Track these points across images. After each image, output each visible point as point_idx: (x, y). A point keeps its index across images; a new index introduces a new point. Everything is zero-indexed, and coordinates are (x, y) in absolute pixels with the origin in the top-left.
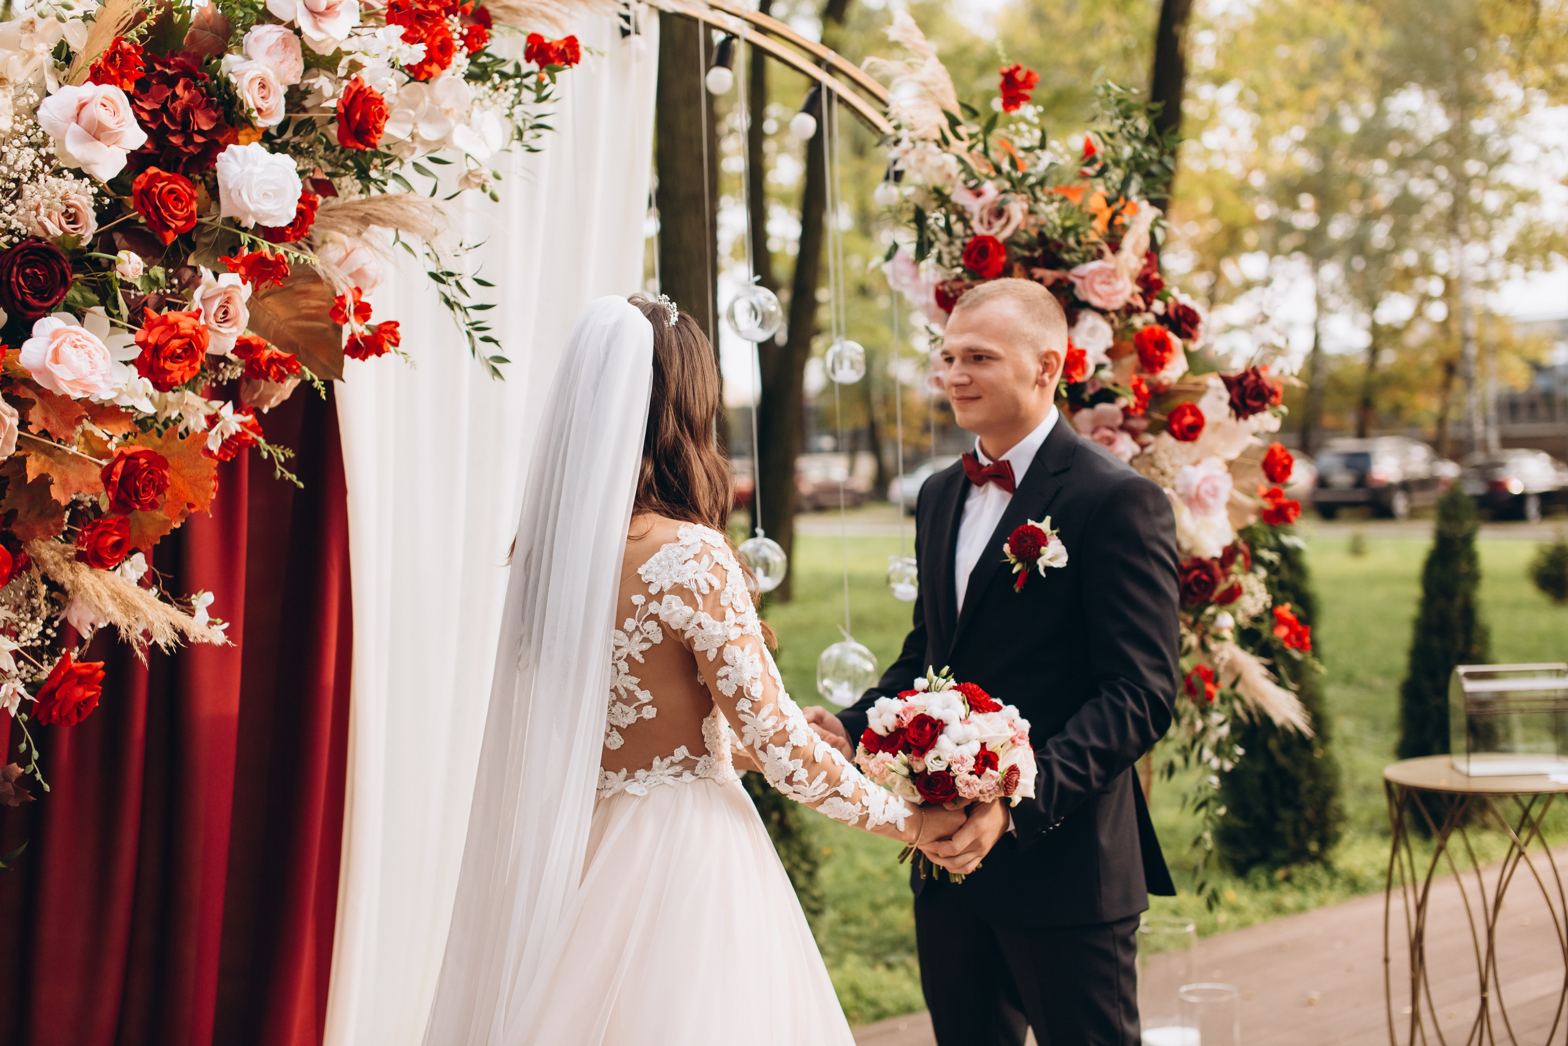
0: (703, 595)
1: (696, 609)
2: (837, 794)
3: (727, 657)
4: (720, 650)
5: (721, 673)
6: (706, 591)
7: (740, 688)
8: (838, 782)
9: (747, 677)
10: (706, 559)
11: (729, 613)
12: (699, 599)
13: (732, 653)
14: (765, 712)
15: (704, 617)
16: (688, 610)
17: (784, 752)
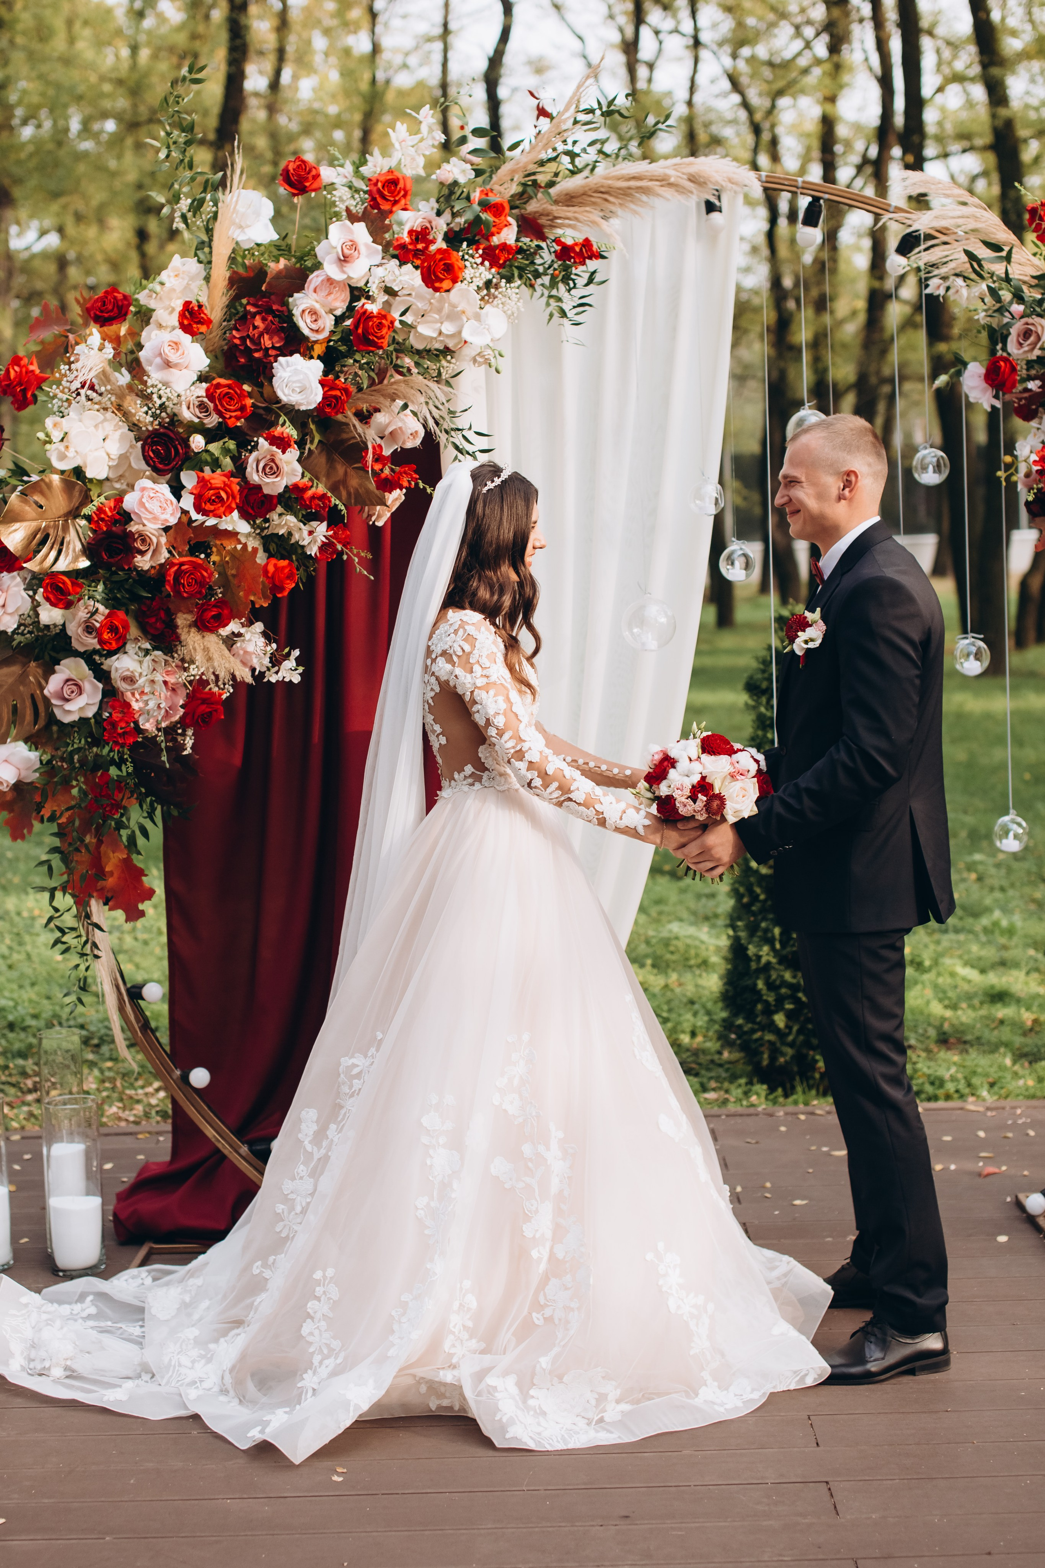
0: (459, 656)
1: (454, 666)
2: (570, 799)
3: (477, 699)
4: (472, 692)
5: (474, 709)
6: (460, 653)
7: (488, 720)
8: (569, 791)
9: (491, 712)
10: (461, 632)
11: (476, 668)
12: (455, 659)
13: (480, 695)
14: (506, 736)
15: (458, 671)
16: (449, 667)
17: (522, 765)
